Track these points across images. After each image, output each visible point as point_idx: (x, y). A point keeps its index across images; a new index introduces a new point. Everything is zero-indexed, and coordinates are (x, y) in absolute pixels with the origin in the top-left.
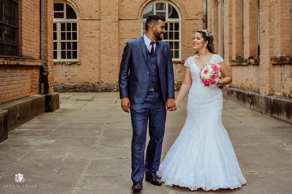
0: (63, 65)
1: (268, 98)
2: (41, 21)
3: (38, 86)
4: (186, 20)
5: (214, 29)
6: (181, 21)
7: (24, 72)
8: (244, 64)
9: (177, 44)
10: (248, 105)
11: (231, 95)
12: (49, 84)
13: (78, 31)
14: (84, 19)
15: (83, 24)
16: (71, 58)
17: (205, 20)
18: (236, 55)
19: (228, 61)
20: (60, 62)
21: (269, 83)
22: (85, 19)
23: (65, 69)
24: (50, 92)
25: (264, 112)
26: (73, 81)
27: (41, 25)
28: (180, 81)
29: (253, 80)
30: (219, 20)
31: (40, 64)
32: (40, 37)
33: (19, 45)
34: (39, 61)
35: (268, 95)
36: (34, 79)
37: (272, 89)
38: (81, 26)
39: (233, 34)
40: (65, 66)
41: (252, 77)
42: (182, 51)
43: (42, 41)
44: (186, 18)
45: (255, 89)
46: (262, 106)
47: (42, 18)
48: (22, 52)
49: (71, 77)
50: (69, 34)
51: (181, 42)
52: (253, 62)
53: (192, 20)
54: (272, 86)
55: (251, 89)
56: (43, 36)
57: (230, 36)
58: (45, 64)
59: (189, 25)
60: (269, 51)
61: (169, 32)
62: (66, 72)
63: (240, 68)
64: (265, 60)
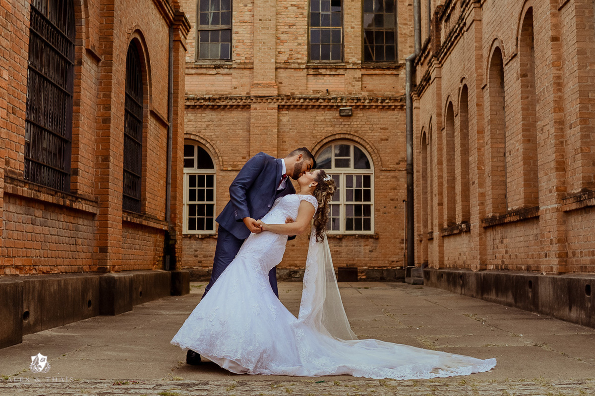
0: (192, 239)
1: (478, 274)
2: (169, 169)
3: (161, 259)
4: (382, 172)
5: (423, 184)
6: (373, 172)
7: (147, 236)
8: (455, 232)
9: (368, 208)
10: (459, 290)
11: (441, 280)
12: (176, 257)
13: (215, 188)
14: (224, 169)
15: (223, 177)
16: (203, 229)
17: (410, 171)
18: (448, 220)
19: (438, 230)
20: (187, 235)
21: (480, 254)
22: (226, 169)
23: (195, 245)
24: (177, 268)
25: (475, 295)
26: (205, 265)
27: (168, 174)
28: (372, 265)
29: (466, 253)
30: (429, 170)
31: (165, 228)
32: (166, 191)
33: (142, 199)
34: (165, 223)
35: (480, 271)
36: (157, 248)
37: (484, 262)
38: (220, 180)
39: (444, 190)
40: (195, 240)
41: (465, 250)
42: (375, 219)
43: (169, 197)
44: (381, 168)
45: (468, 266)
46: (473, 287)
47: (169, 165)
48: (145, 209)
49: (204, 259)
50: (201, 192)
51: (373, 205)
52: (464, 228)
53: (391, 172)
54: (485, 257)
55: (465, 268)
56: (170, 189)
57: (441, 194)
58: (172, 228)
59: (385, 180)
60: (479, 210)
61: (355, 190)
62: (196, 251)
63: (452, 239)
64: (475, 223)
